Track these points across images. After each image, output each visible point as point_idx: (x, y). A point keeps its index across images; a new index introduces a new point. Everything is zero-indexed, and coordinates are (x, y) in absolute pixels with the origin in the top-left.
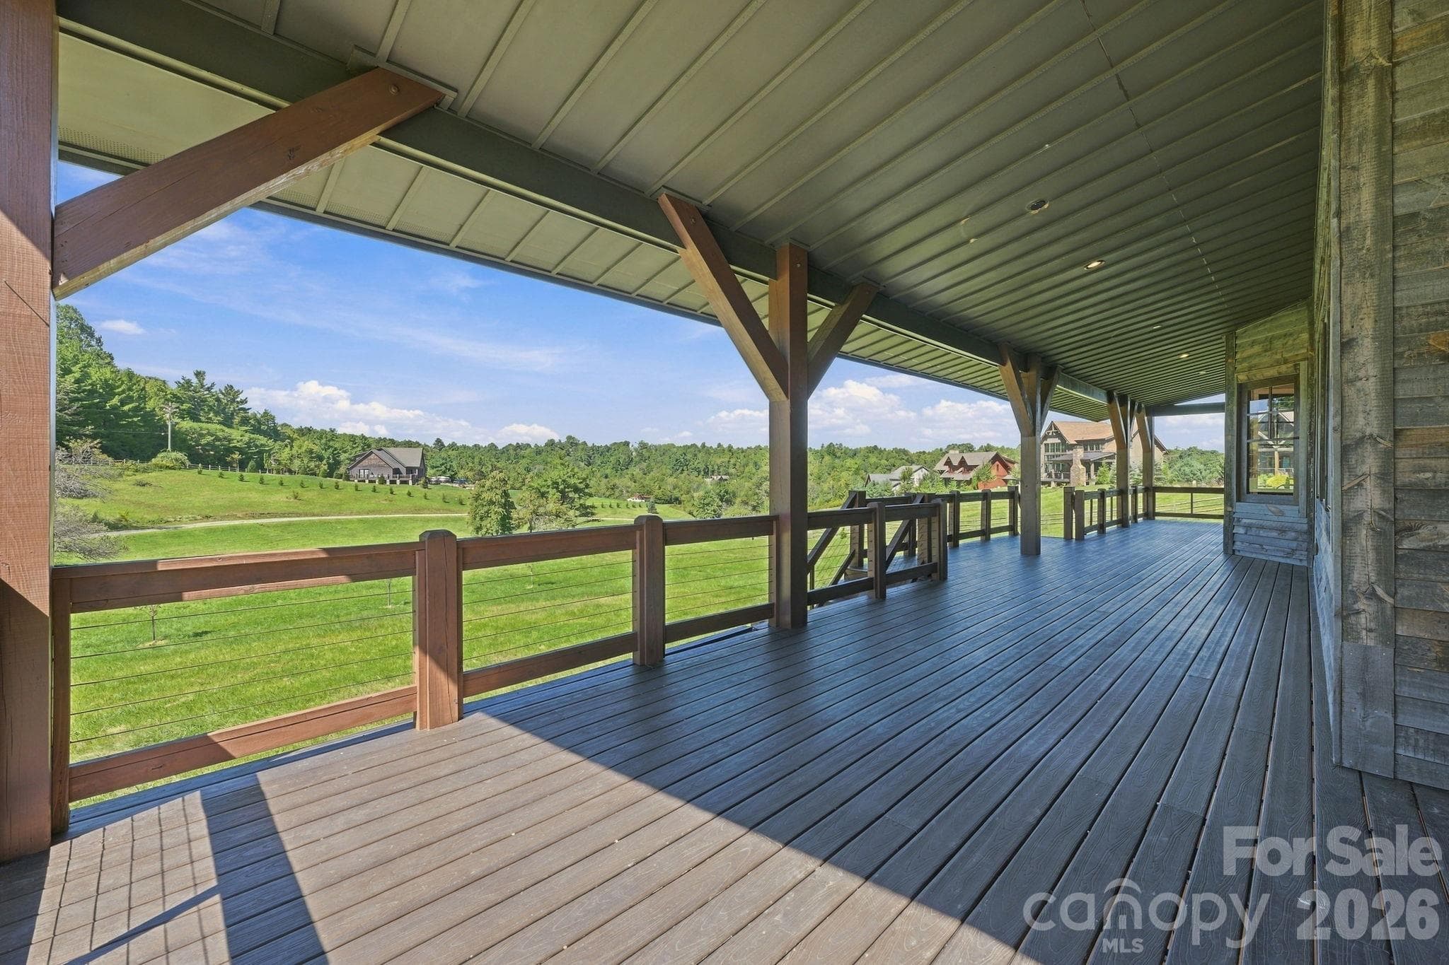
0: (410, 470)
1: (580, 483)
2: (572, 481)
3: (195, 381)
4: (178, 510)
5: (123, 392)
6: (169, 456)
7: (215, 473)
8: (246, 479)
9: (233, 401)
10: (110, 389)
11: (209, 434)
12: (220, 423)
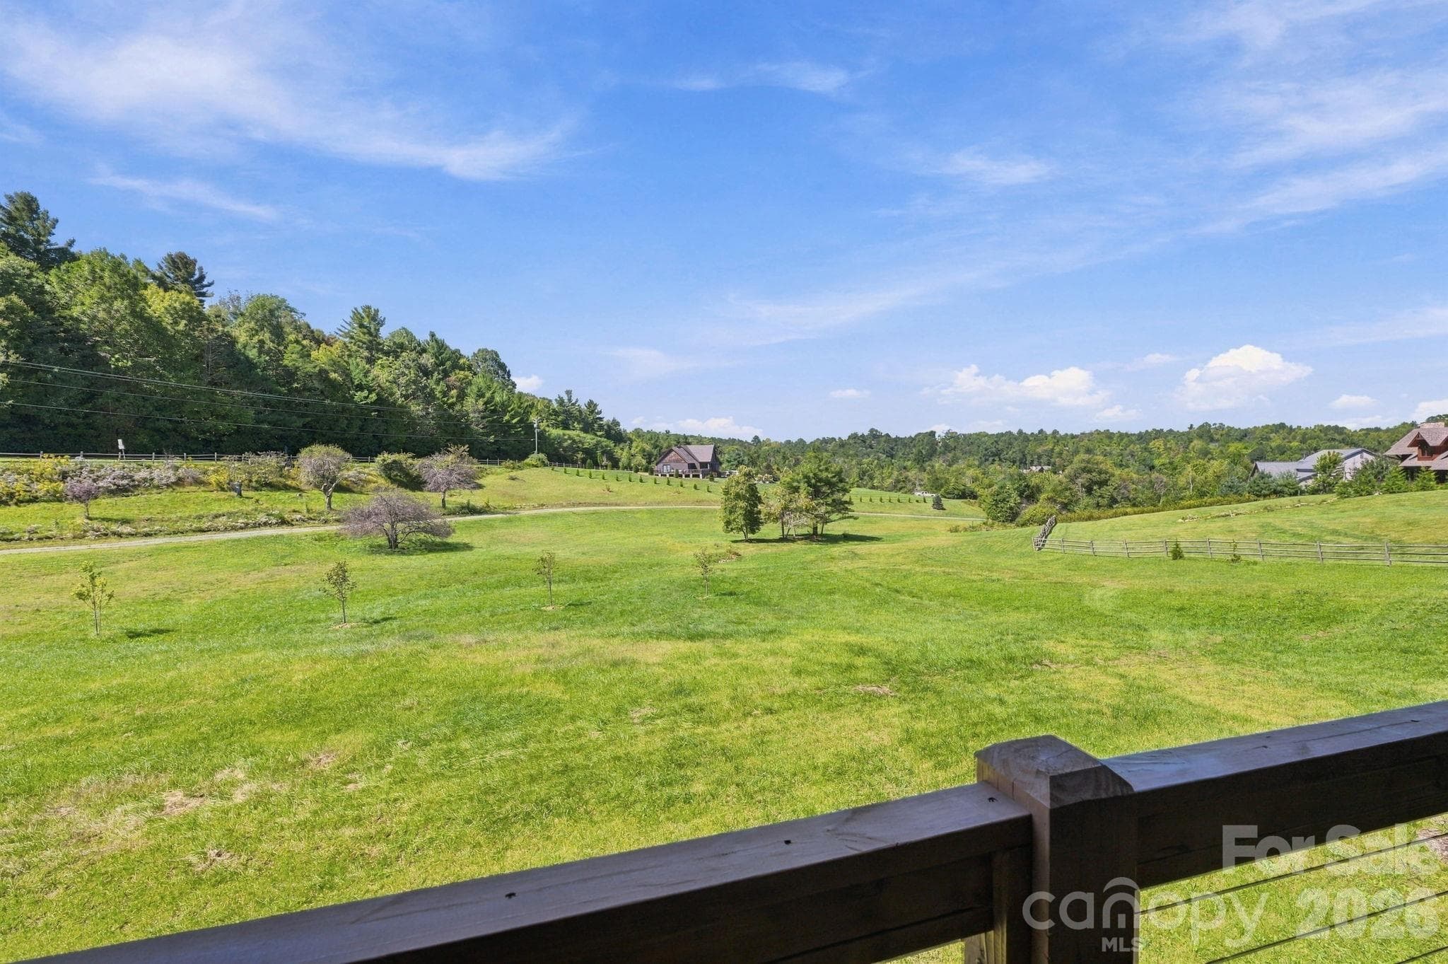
0: (703, 465)
1: (834, 477)
2: (824, 475)
3: (566, 398)
4: (524, 499)
5: (512, 410)
6: (534, 457)
7: (562, 469)
8: (580, 474)
9: (592, 412)
10: (504, 407)
11: (570, 438)
12: (582, 430)
